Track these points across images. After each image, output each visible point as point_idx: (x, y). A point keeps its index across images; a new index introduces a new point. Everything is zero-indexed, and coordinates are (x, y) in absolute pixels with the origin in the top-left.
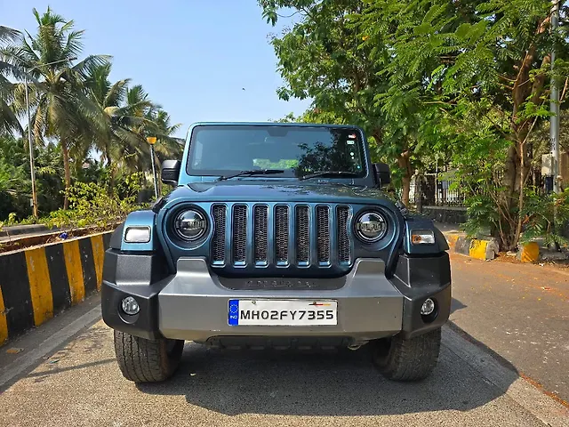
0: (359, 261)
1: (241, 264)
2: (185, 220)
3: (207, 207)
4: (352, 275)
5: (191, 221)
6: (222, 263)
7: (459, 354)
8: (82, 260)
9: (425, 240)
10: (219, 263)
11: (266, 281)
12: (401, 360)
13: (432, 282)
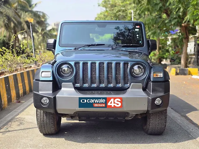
0: (132, 84)
1: (86, 85)
2: (64, 68)
3: (73, 63)
4: (129, 90)
5: (66, 69)
6: (79, 85)
7: (183, 127)
8: (6, 87)
9: (160, 76)
10: (78, 85)
11: (96, 92)
12: (151, 124)
13: (160, 92)
